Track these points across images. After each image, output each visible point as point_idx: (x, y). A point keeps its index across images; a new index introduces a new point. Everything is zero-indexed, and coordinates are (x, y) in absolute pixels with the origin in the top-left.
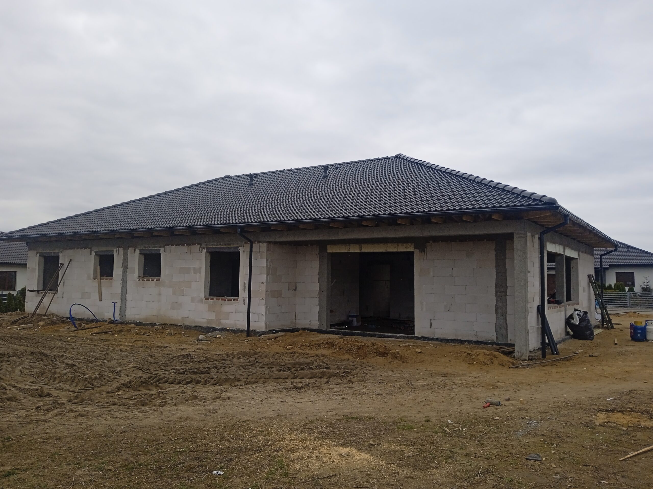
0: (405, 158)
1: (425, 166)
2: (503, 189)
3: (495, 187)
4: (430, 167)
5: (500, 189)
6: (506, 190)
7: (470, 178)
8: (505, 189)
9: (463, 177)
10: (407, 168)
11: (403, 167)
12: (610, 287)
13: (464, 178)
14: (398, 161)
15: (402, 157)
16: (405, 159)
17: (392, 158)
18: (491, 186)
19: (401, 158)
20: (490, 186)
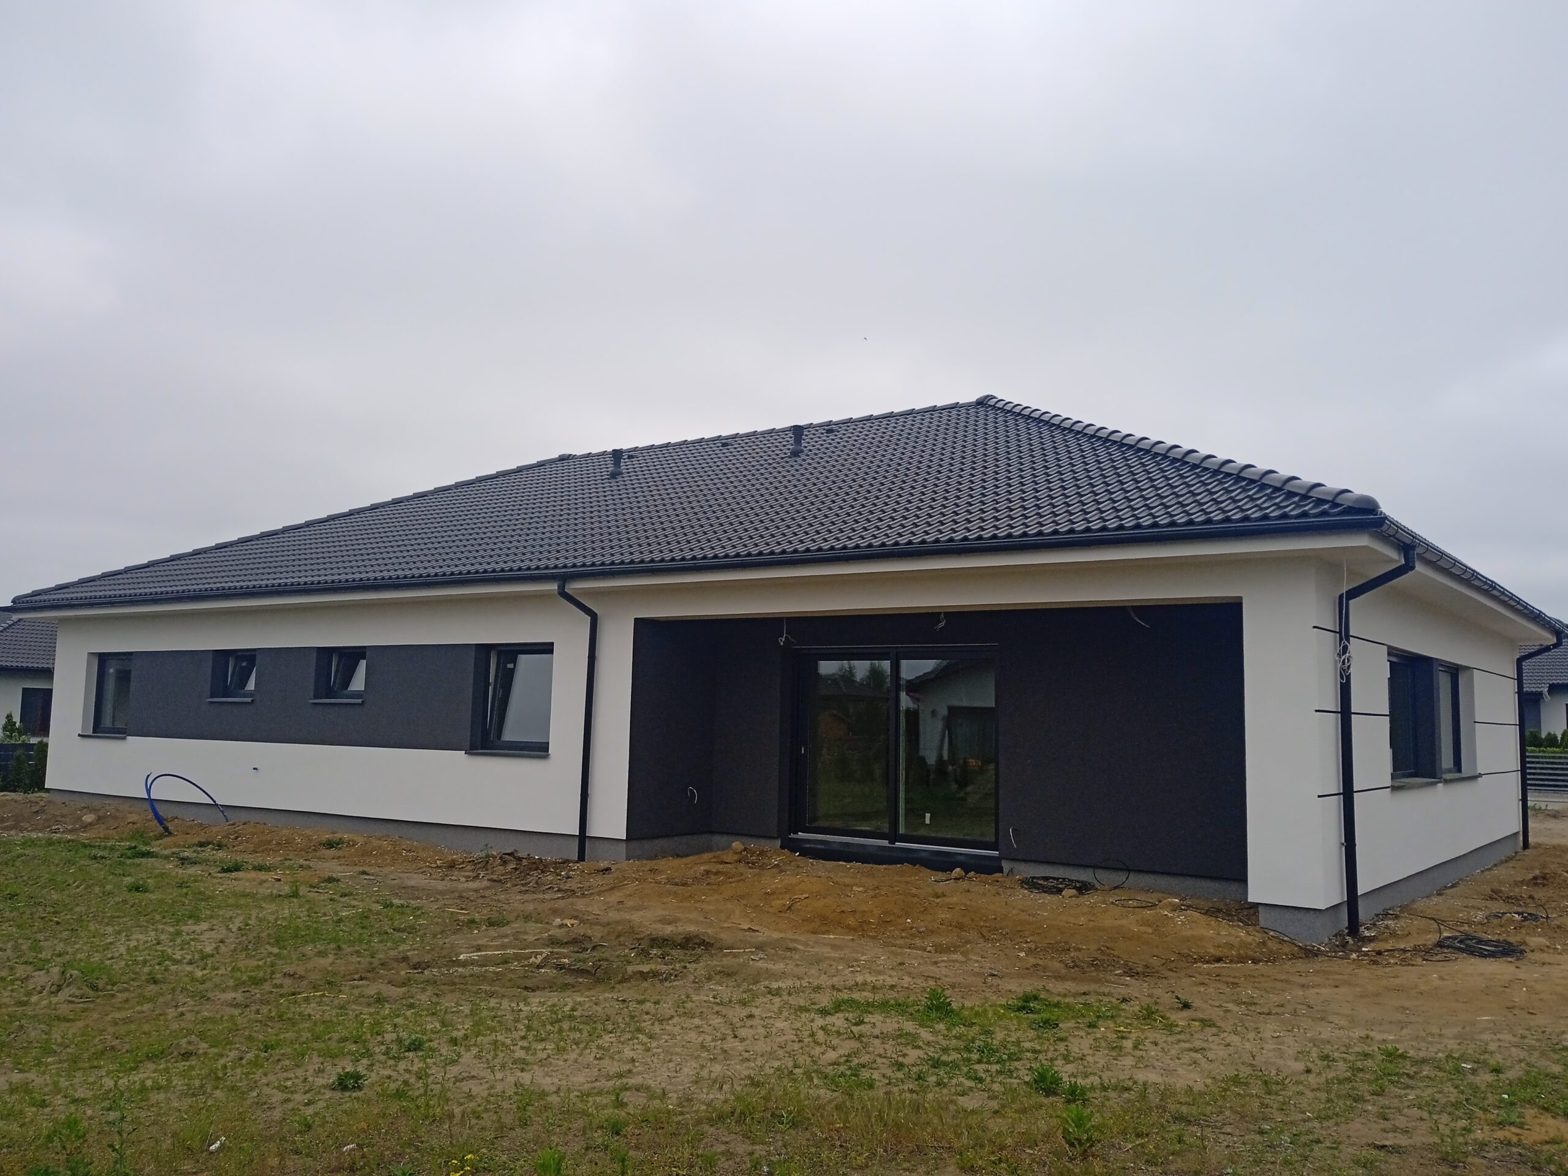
0: (1000, 405)
1: (1047, 423)
2: (1237, 475)
3: (1216, 472)
4: (1059, 426)
5: (1231, 475)
6: (1245, 479)
7: (1155, 450)
8: (1242, 475)
9: (1139, 448)
10: (1001, 429)
11: (990, 426)
12: (1551, 741)
13: (1140, 450)
14: (982, 413)
15: (992, 402)
16: (999, 409)
17: (968, 406)
18: (1209, 469)
19: (990, 406)
20: (1206, 469)
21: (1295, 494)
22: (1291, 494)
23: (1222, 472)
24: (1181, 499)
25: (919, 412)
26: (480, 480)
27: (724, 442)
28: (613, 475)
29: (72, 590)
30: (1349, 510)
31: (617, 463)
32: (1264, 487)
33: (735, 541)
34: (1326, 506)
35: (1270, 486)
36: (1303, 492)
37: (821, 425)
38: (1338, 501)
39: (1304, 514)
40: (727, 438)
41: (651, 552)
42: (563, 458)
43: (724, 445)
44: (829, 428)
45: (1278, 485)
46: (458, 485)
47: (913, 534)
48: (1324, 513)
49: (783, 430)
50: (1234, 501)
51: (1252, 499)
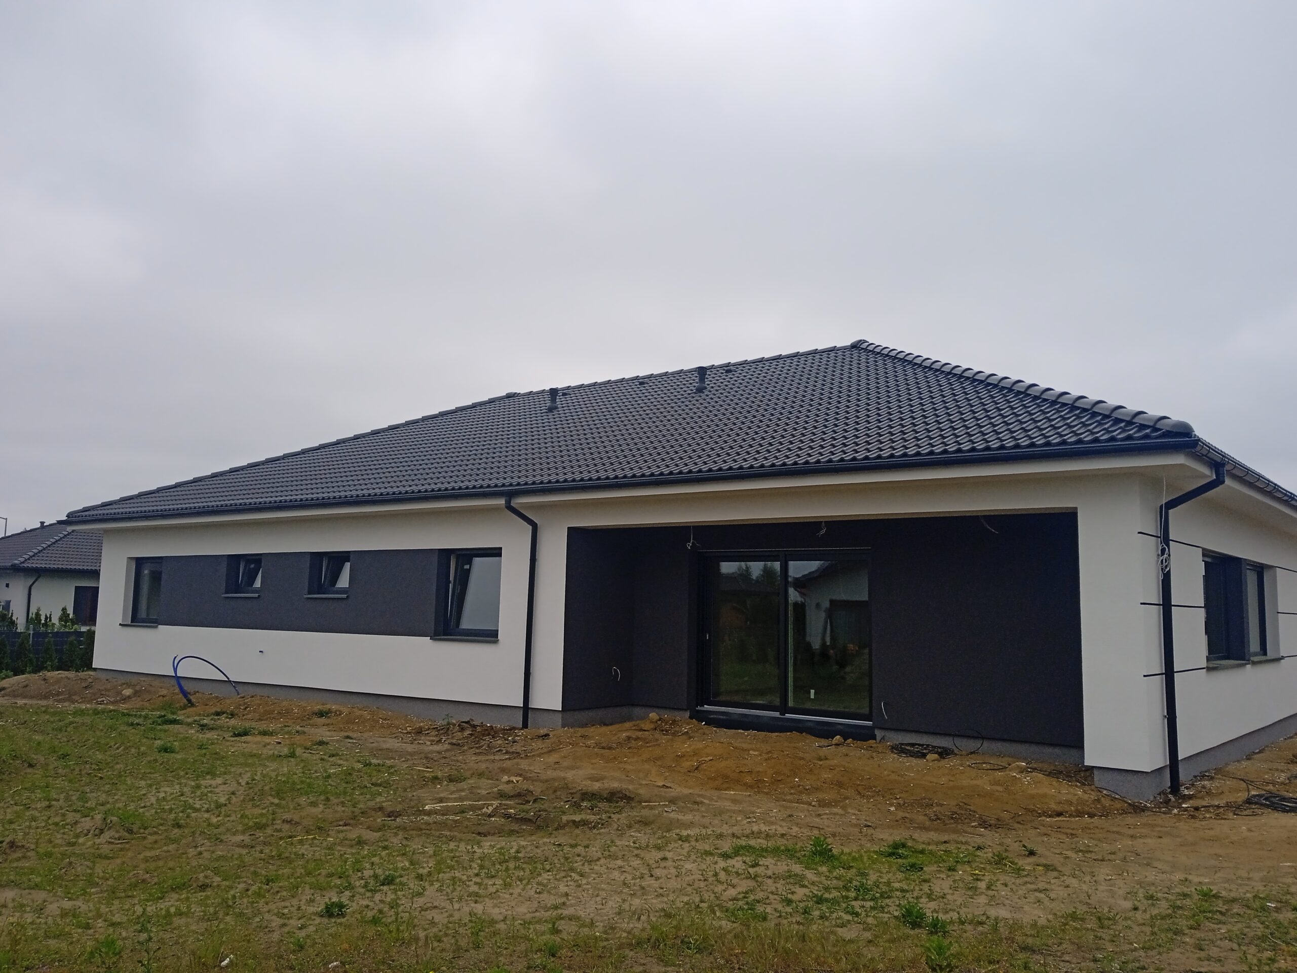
0: (871, 348)
1: (910, 362)
3: (1054, 402)
4: (920, 365)
5: (1067, 404)
6: (1078, 408)
7: (1002, 384)
9: (988, 383)
10: (872, 368)
11: (863, 366)
13: (990, 384)
14: (856, 355)
15: (864, 345)
16: (870, 351)
17: (844, 349)
18: (1048, 400)
19: (863, 349)
20: (1045, 400)
21: (1122, 421)
22: (1118, 421)
23: (1060, 403)
24: (1024, 426)
25: (803, 354)
26: (442, 414)
27: (641, 381)
28: (551, 410)
29: (115, 506)
30: (1168, 434)
31: (553, 400)
32: (1095, 414)
33: (650, 463)
34: (1148, 431)
35: (1100, 414)
36: (1128, 419)
37: (721, 367)
38: (1158, 426)
39: (1130, 438)
40: (644, 378)
41: (581, 473)
42: (510, 396)
43: (641, 384)
44: (728, 368)
45: (1107, 413)
46: (424, 419)
47: (798, 456)
48: (1146, 436)
49: (690, 371)
50: (1070, 427)
51: (1084, 425)
